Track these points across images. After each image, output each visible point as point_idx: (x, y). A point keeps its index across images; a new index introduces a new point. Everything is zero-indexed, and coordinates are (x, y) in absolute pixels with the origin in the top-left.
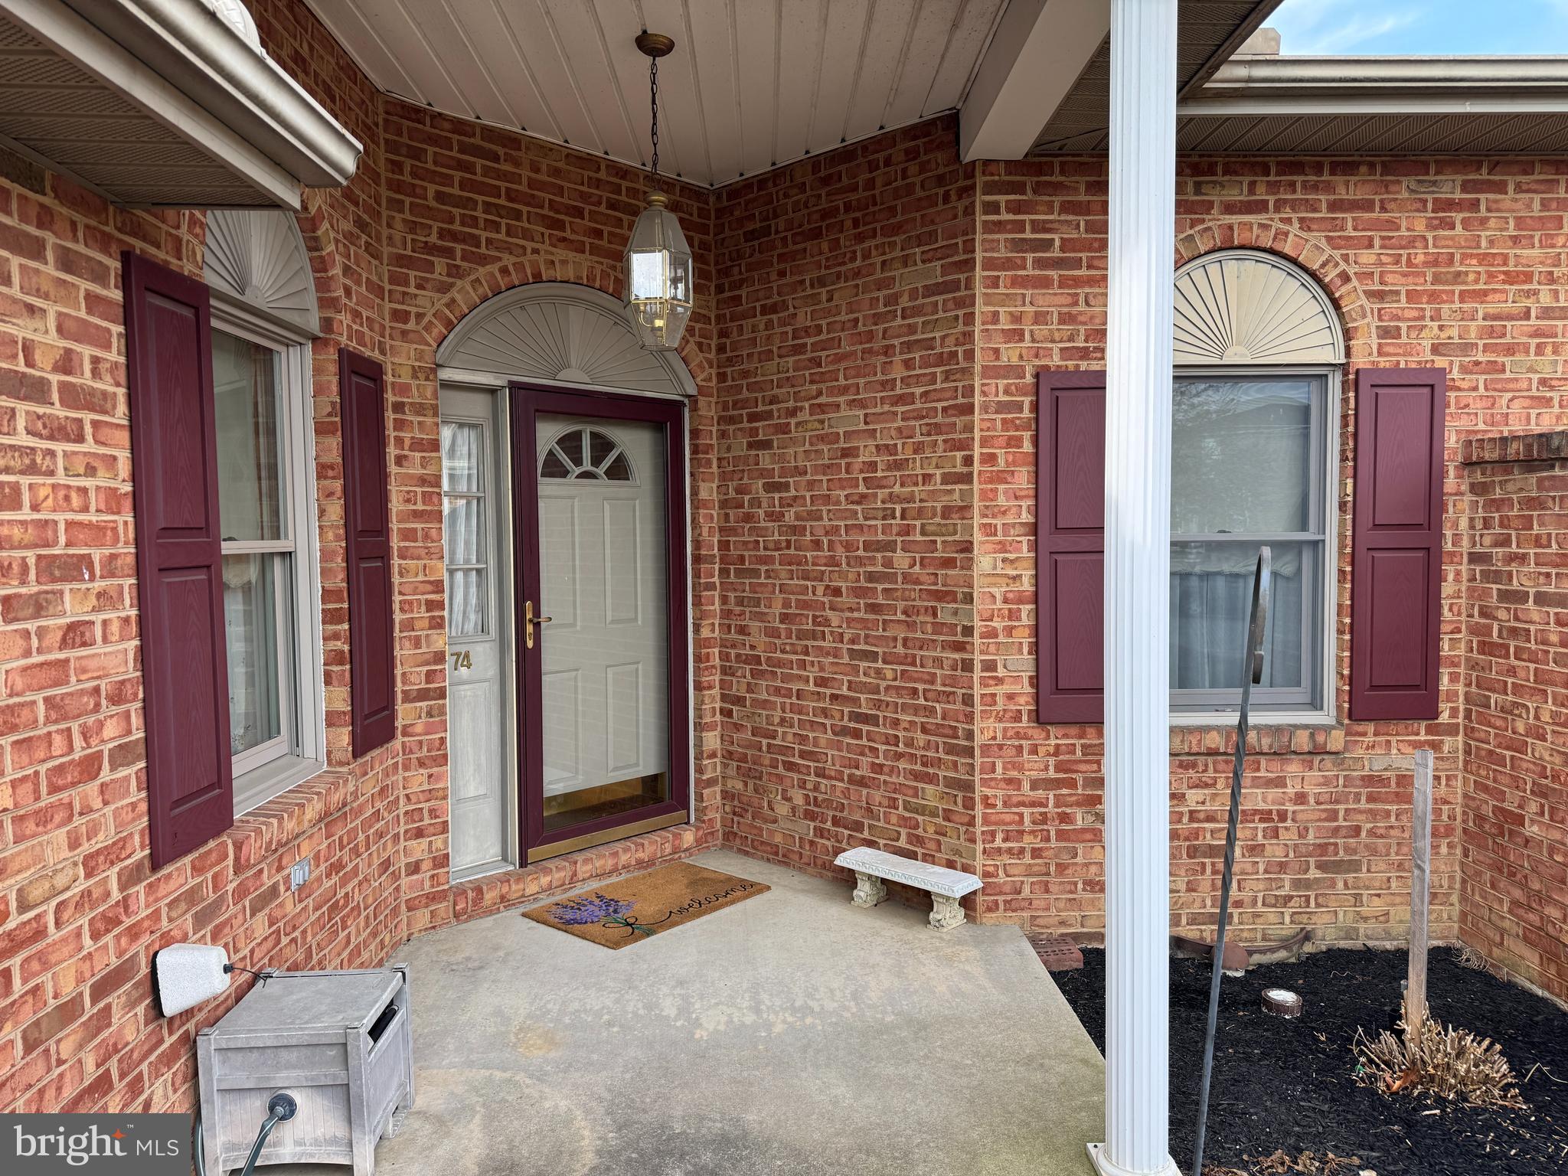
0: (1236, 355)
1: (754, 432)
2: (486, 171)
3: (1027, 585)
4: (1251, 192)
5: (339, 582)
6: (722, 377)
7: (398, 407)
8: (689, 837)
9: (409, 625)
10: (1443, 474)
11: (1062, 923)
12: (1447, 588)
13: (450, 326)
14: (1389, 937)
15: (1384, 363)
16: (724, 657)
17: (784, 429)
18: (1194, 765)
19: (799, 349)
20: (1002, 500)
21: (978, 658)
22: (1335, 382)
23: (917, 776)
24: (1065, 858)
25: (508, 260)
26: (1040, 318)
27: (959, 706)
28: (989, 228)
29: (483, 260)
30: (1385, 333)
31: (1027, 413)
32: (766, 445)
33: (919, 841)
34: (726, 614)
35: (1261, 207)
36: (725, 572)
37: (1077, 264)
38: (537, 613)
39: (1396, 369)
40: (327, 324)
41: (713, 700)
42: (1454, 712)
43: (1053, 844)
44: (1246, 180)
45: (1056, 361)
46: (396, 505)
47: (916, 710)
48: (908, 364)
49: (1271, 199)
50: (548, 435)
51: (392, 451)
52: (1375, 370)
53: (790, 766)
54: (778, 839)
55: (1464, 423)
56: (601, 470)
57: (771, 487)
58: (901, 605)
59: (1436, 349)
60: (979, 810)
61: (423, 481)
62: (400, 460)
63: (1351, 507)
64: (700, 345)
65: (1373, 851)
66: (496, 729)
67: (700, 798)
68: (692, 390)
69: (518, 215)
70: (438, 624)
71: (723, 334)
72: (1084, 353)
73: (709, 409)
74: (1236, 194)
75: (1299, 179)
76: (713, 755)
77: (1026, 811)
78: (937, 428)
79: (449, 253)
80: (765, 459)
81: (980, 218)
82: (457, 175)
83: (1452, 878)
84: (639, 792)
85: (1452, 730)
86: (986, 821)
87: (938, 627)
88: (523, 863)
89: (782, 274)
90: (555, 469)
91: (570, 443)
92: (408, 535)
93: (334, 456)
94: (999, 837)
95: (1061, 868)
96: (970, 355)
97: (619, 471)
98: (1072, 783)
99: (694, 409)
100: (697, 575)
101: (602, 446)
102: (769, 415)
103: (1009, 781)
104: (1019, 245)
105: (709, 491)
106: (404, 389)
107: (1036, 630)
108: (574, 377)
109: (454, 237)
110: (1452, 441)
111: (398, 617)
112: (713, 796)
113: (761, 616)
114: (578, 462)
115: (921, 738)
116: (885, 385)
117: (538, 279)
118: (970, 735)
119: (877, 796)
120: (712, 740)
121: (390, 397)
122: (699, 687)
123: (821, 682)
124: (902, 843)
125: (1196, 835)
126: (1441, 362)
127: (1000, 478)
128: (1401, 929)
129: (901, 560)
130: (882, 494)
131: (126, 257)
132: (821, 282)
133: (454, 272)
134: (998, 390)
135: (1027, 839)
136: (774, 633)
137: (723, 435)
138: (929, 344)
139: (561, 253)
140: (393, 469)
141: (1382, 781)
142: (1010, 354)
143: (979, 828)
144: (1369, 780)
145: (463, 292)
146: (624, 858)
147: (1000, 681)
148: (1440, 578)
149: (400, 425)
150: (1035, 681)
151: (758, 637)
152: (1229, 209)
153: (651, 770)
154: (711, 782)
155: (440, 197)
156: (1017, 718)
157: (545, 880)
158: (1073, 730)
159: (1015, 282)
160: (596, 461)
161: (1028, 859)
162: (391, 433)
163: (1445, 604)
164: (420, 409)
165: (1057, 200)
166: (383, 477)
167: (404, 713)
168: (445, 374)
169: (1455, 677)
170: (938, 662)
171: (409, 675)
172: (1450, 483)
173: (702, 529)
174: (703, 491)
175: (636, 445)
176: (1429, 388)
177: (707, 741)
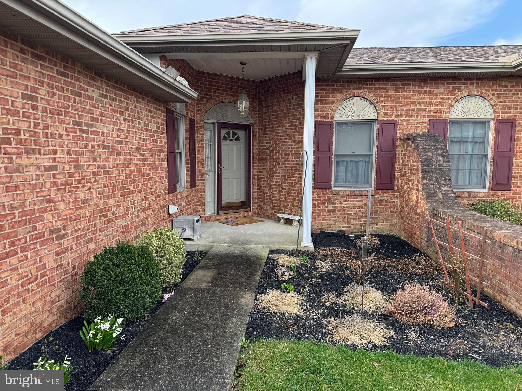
0: (356, 118)
1: (265, 131)
2: (213, 82)
4: (359, 86)
5: (188, 158)
6: (259, 120)
7: (197, 127)
8: (250, 214)
9: (198, 167)
10: (396, 141)
11: (318, 227)
12: (397, 164)
13: (206, 112)
14: (383, 232)
15: (385, 119)
16: (258, 178)
17: (270, 131)
18: (344, 197)
19: (273, 115)
22: (376, 123)
23: (292, 199)
24: (319, 214)
25: (217, 99)
26: (316, 111)
27: (300, 185)
29: (212, 99)
30: (385, 113)
32: (267, 134)
33: (292, 211)
34: (259, 169)
35: (360, 89)
36: (259, 160)
37: (324, 100)
38: (221, 166)
39: (387, 121)
40: (187, 113)
41: (256, 186)
42: (398, 188)
43: (317, 211)
44: (358, 83)
45: (319, 119)
46: (197, 145)
47: (292, 186)
48: (293, 119)
49: (363, 87)
50: (224, 132)
51: (196, 135)
52: (383, 121)
53: (270, 199)
54: (268, 214)
55: (401, 131)
56: (234, 139)
57: (268, 143)
58: (290, 166)
59: (396, 117)
61: (201, 141)
62: (197, 137)
63: (377, 148)
64: (255, 113)
65: (380, 215)
66: (213, 188)
67: (253, 206)
68: (253, 123)
69: (219, 90)
70: (203, 167)
71: (259, 111)
72: (325, 118)
73: (256, 126)
74: (355, 86)
75: (368, 83)
76: (256, 198)
78: (297, 132)
79: (206, 98)
80: (267, 137)
82: (208, 83)
83: (396, 221)
84: (240, 205)
85: (397, 192)
87: (297, 170)
88: (218, 214)
89: (271, 100)
90: (225, 139)
91: (228, 134)
92: (199, 151)
93: (188, 136)
95: (318, 216)
97: (238, 139)
98: (321, 200)
99: (253, 126)
100: (253, 161)
101: (234, 134)
102: (267, 128)
105: (256, 143)
106: (198, 124)
108: (229, 121)
109: (207, 95)
110: (398, 135)
111: (197, 165)
112: (256, 206)
113: (265, 169)
114: (229, 137)
115: (293, 192)
116: (289, 123)
117: (223, 102)
119: (286, 204)
120: (256, 195)
121: (196, 125)
122: (253, 184)
123: (276, 182)
124: (290, 212)
125: (344, 211)
126: (396, 119)
128: (386, 231)
129: (291, 157)
130: (288, 144)
131: (166, 109)
132: (277, 102)
133: (207, 102)
136: (267, 172)
137: (259, 132)
138: (296, 115)
139: (227, 97)
140: (196, 138)
141: (382, 202)
144: (380, 201)
145: (209, 105)
146: (237, 216)
148: (395, 162)
149: (197, 130)
150: (314, 180)
151: (265, 174)
152: (354, 89)
153: (243, 200)
154: (255, 203)
155: (205, 88)
157: (222, 217)
158: (321, 190)
160: (233, 137)
162: (196, 132)
163: (396, 167)
164: (201, 127)
165: (320, 88)
166: (195, 139)
167: (198, 183)
168: (205, 121)
169: (398, 182)
170: (296, 177)
171: (198, 176)
172: (398, 143)
173: (254, 151)
174: (255, 143)
175: (241, 134)
176: (394, 124)
177: (254, 195)
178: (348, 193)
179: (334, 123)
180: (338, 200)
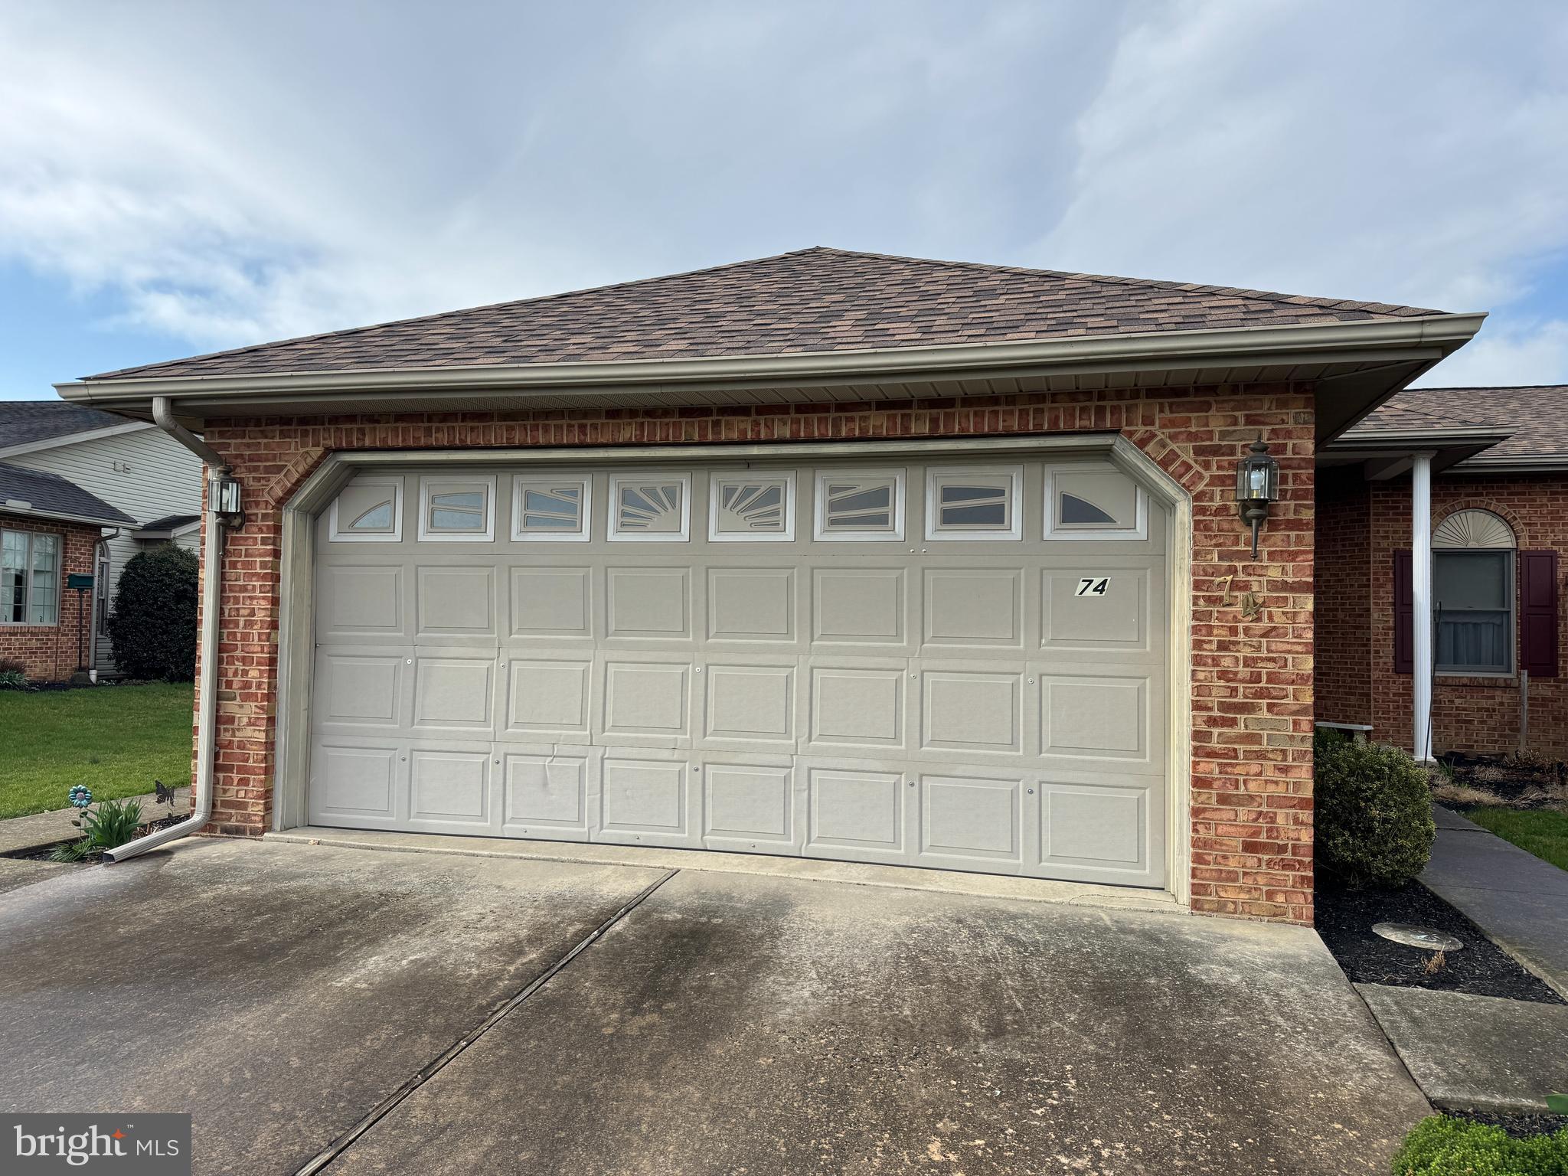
0: (1473, 545)
3: (1391, 624)
4: (1476, 490)
10: (1558, 588)
12: (1560, 629)
15: (1532, 548)
18: (1457, 690)
20: (1381, 594)
21: (1372, 649)
22: (1514, 555)
23: (1346, 693)
24: (1407, 722)
26: (1395, 532)
27: (1365, 666)
28: (1375, 502)
30: (1532, 537)
31: (1391, 564)
33: (1348, 717)
35: (1481, 495)
39: (1537, 551)
43: (1401, 716)
45: (1402, 546)
47: (1347, 669)
48: (1344, 546)
49: (1485, 493)
52: (1529, 551)
55: (1566, 569)
58: (1340, 631)
59: (1553, 543)
60: (1372, 703)
63: (1521, 599)
74: (1470, 491)
75: (1498, 486)
77: (1391, 704)
78: (1356, 569)
81: (1372, 499)
86: (1375, 707)
87: (1356, 639)
94: (1380, 713)
96: (1369, 544)
98: (1409, 695)
103: (1385, 693)
104: (1387, 508)
107: (1395, 640)
110: (1560, 575)
115: (1349, 680)
116: (1333, 552)
118: (1369, 677)
119: (1329, 703)
124: (1340, 719)
126: (1555, 548)
127: (1381, 586)
129: (1341, 615)
130: (1333, 591)
134: (1380, 556)
135: (1391, 714)
138: (1352, 539)
141: (1535, 699)
142: (1384, 544)
143: (1372, 710)
144: (1530, 698)
147: (1381, 657)
148: (1558, 625)
150: (1395, 658)
152: (1468, 495)
156: (1388, 670)
158: (1409, 676)
159: (1386, 520)
161: (1391, 721)
163: (1560, 635)
169: (1565, 662)
170: (1356, 651)
172: (1561, 591)
176: (1550, 557)
178: (1465, 681)
180: (1444, 695)
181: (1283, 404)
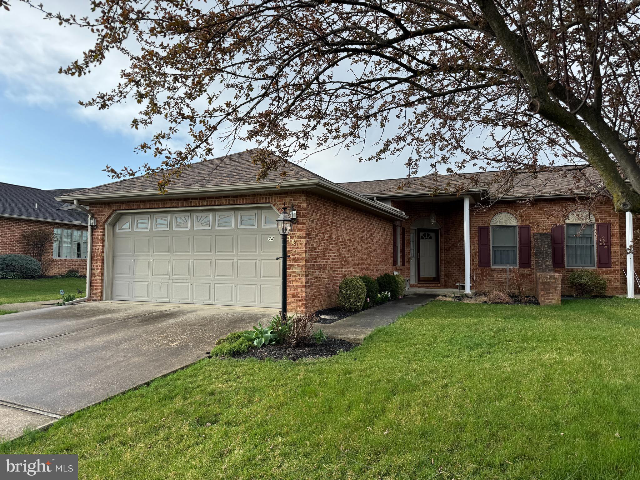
0: (504, 224)
3: (477, 251)
4: (504, 206)
5: (401, 249)
6: (444, 226)
7: (406, 232)
8: (439, 285)
10: (531, 237)
12: (532, 251)
13: (412, 223)
15: (522, 225)
16: (444, 262)
18: (499, 272)
20: (474, 241)
22: (517, 227)
25: (418, 215)
26: (478, 220)
29: (415, 216)
30: (522, 221)
31: (477, 231)
32: (449, 234)
34: (444, 256)
35: (505, 208)
36: (444, 251)
37: (483, 214)
38: (420, 254)
39: (524, 225)
40: (402, 225)
41: (443, 268)
42: (534, 267)
43: (481, 281)
44: (503, 204)
45: (480, 225)
46: (406, 242)
49: (507, 207)
50: (421, 234)
55: (533, 232)
56: (428, 238)
57: (450, 240)
61: (408, 239)
62: (406, 237)
63: (520, 241)
66: (415, 268)
67: (441, 280)
68: (440, 228)
70: (409, 255)
72: (484, 224)
73: (443, 230)
76: (443, 275)
77: (478, 277)
80: (449, 236)
84: (433, 279)
85: (534, 269)
88: (418, 283)
90: (422, 238)
91: (424, 235)
92: (407, 245)
93: (401, 237)
97: (431, 238)
98: (483, 274)
99: (441, 230)
100: (441, 251)
101: (428, 235)
102: (450, 231)
103: (476, 274)
104: (476, 213)
106: (407, 230)
107: (478, 256)
108: (425, 227)
109: (412, 214)
110: (532, 234)
111: (406, 253)
112: (443, 280)
113: (449, 256)
114: (425, 237)
117: (421, 217)
119: (462, 277)
122: (441, 266)
126: (530, 224)
127: (474, 238)
131: (394, 224)
133: (412, 217)
134: (474, 228)
135: (478, 280)
136: (450, 258)
137: (444, 233)
139: (424, 214)
141: (524, 275)
142: (475, 224)
144: (522, 275)
145: (413, 219)
146: (430, 285)
147: (474, 262)
149: (406, 234)
150: (478, 262)
151: (448, 259)
152: (502, 208)
153: (435, 276)
154: (443, 278)
156: (476, 266)
157: (421, 285)
158: (483, 268)
159: (475, 216)
161: (478, 283)
163: (532, 253)
164: (408, 232)
166: (405, 239)
167: (406, 264)
168: (411, 228)
169: (533, 262)
171: (407, 260)
172: (532, 239)
173: (441, 245)
174: (442, 240)
175: (433, 235)
176: (529, 228)
177: (442, 273)
178: (501, 269)
179: (491, 228)
180: (495, 274)
181: (300, 196)
